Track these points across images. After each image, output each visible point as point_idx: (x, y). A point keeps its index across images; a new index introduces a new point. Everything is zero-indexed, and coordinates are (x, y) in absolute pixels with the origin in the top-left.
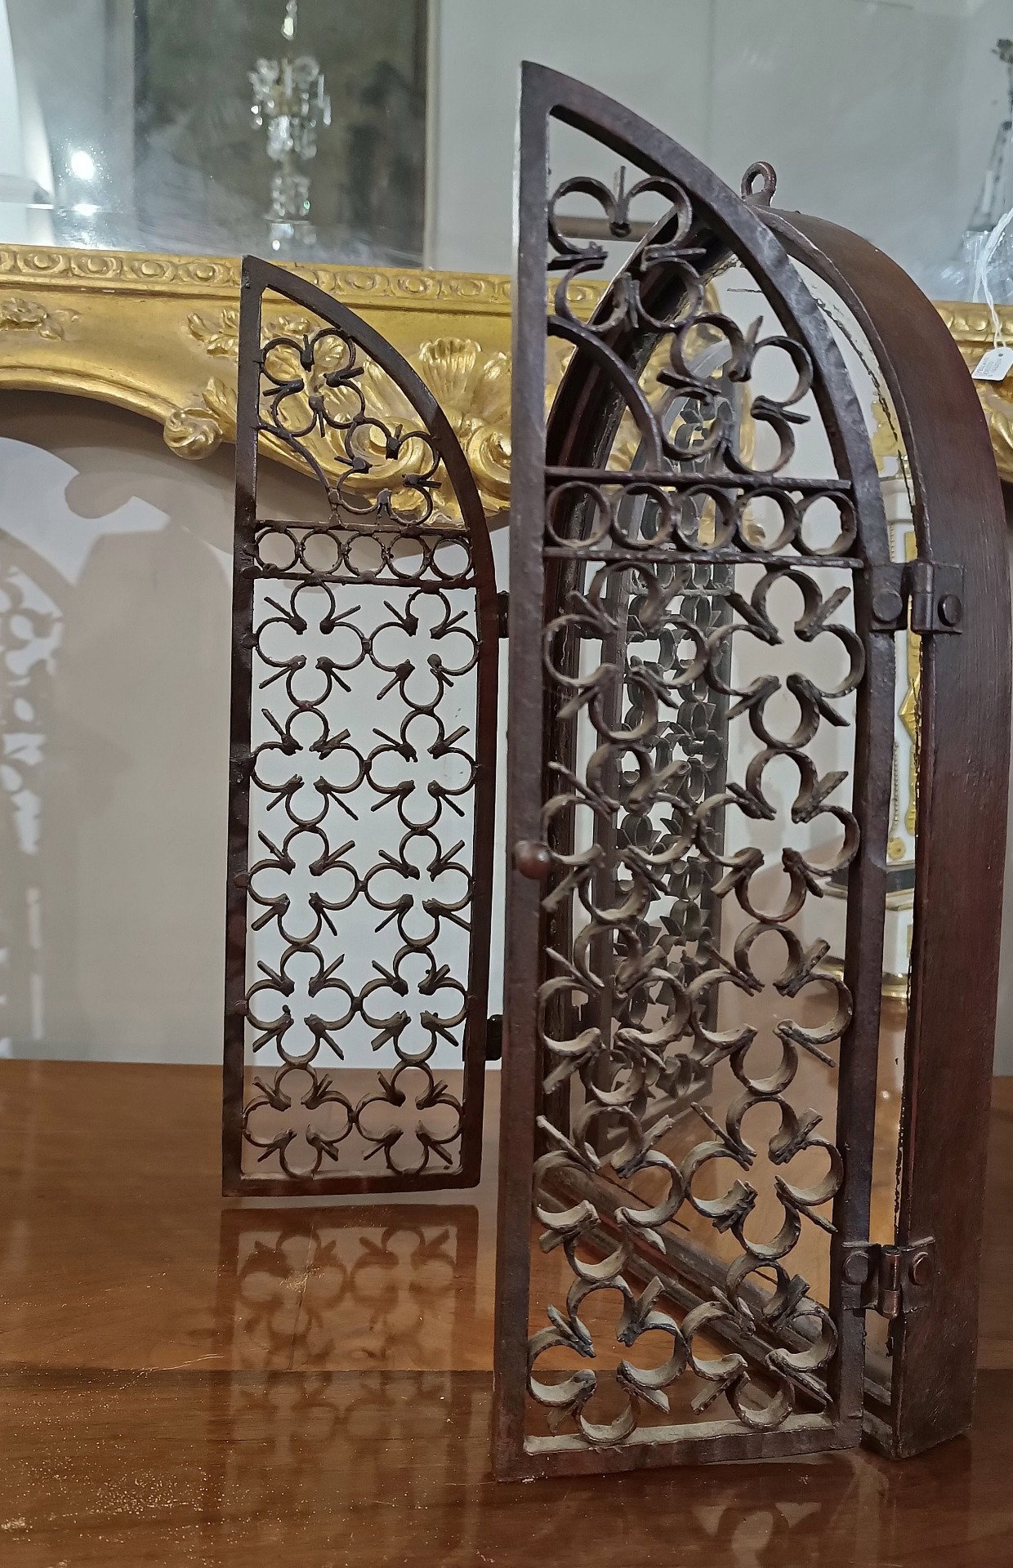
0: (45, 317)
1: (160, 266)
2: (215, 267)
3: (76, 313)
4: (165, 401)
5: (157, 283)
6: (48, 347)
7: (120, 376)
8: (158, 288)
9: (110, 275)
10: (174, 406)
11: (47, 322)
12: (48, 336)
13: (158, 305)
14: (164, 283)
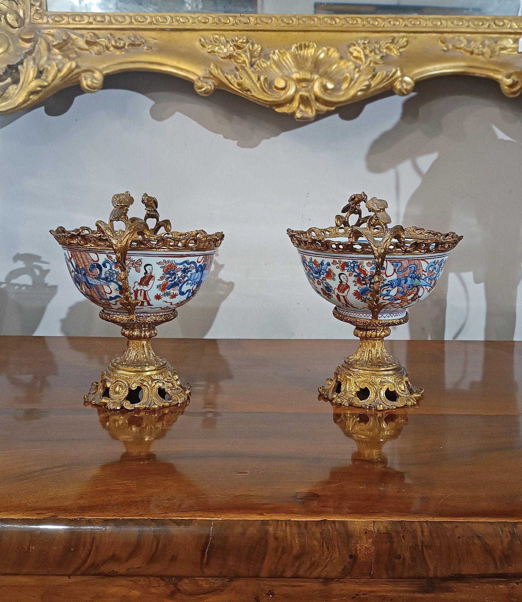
0: (144, 41)
1: (188, 19)
2: (209, 18)
3: (155, 39)
4: (194, 73)
5: (186, 25)
6: (147, 53)
7: (175, 64)
8: (187, 27)
9: (168, 23)
10: (197, 75)
11: (145, 43)
12: (146, 49)
13: (187, 34)
14: (189, 25)
